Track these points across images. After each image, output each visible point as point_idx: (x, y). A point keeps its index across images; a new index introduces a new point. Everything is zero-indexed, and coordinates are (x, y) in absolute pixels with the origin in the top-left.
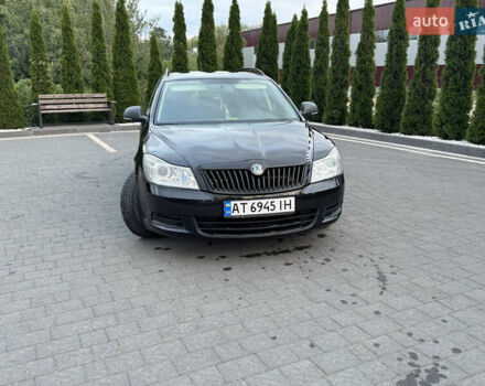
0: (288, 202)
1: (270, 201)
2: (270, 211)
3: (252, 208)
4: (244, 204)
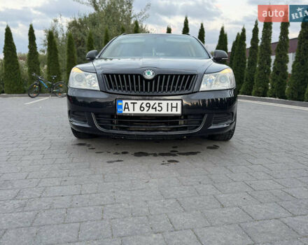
0: (174, 105)
1: (157, 102)
2: (158, 112)
3: (141, 107)
4: (134, 103)
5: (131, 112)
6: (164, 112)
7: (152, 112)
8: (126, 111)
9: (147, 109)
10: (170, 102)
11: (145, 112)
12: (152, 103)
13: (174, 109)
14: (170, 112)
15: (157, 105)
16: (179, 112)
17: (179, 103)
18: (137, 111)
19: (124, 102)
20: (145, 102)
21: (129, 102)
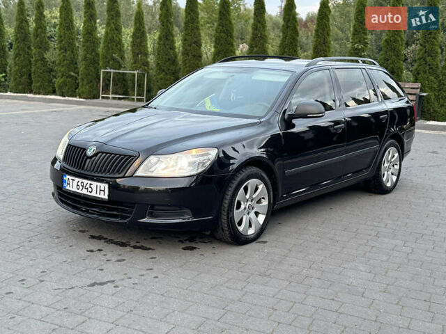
0: (102, 189)
1: (89, 182)
2: (89, 193)
3: (78, 185)
4: (73, 180)
5: (71, 189)
6: (93, 194)
7: (84, 192)
8: (68, 188)
9: (81, 188)
10: (99, 184)
11: (79, 191)
12: (85, 182)
13: (102, 193)
14: (98, 195)
15: (88, 186)
16: (106, 197)
17: (107, 186)
18: (75, 189)
19: (68, 177)
20: (81, 180)
21: (71, 178)
